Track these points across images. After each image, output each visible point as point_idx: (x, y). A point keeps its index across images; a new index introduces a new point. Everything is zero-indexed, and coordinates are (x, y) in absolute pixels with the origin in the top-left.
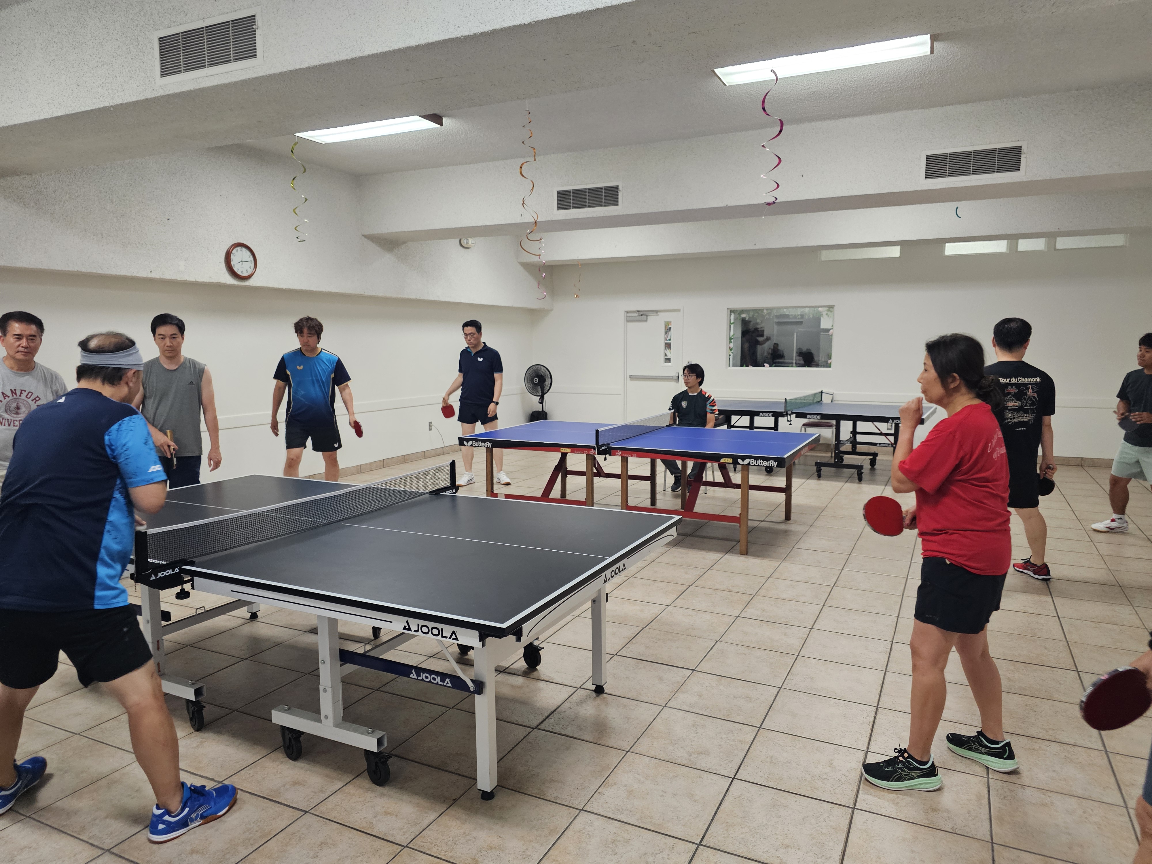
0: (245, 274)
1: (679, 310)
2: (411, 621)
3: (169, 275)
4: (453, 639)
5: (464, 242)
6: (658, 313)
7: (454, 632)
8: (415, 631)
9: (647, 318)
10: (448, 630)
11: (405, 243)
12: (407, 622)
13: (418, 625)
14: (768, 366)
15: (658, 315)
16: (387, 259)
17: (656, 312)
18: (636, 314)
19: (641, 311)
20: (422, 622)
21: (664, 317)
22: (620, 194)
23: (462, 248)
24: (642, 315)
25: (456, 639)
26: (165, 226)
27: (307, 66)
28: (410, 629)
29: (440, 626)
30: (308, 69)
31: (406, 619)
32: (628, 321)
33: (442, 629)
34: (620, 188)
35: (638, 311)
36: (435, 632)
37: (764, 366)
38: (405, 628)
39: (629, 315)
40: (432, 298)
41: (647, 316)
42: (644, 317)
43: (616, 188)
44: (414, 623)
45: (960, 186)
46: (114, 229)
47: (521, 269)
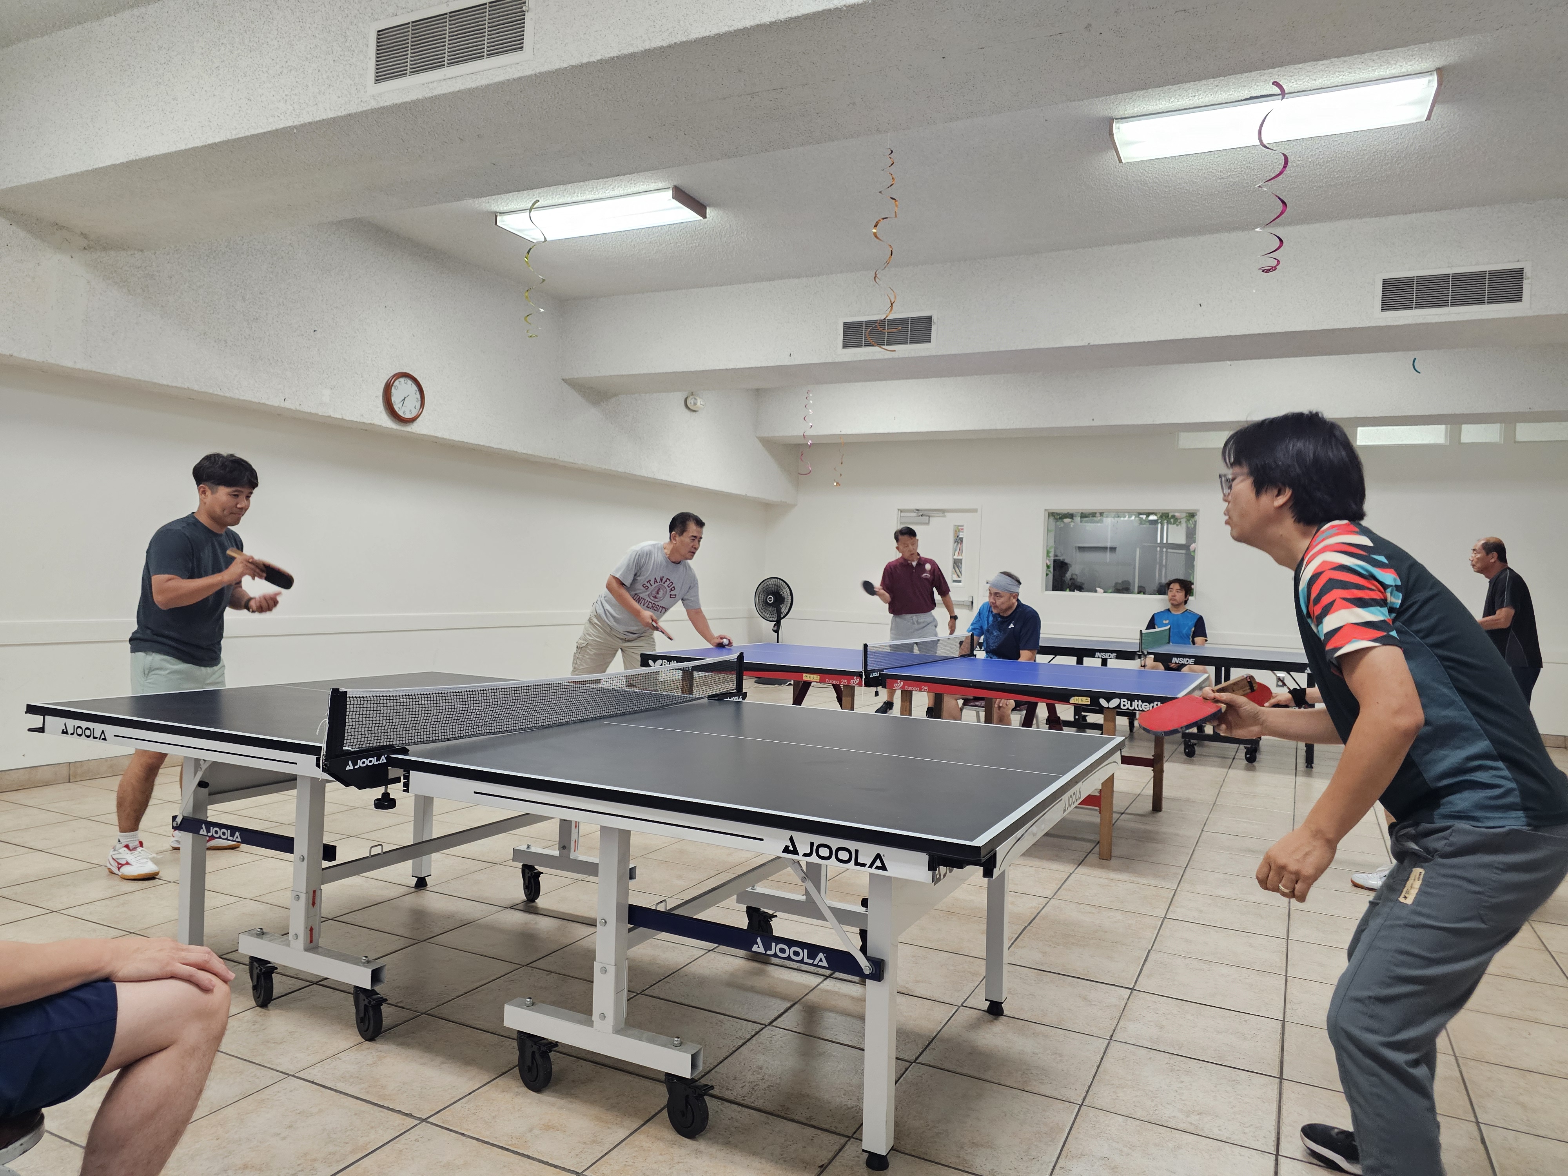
0: (408, 416)
1: (975, 511)
2: (798, 837)
3: (309, 407)
4: (877, 868)
5: (690, 402)
6: (945, 514)
7: (878, 856)
8: (805, 855)
9: (929, 520)
10: (867, 851)
11: (615, 395)
12: (791, 839)
13: (812, 844)
14: (1102, 591)
15: (945, 516)
16: (592, 414)
17: (943, 511)
18: (914, 514)
19: (921, 510)
20: (818, 839)
21: (953, 519)
22: (934, 328)
23: (687, 410)
24: (922, 515)
25: (883, 868)
26: (309, 340)
27: (599, 58)
28: (795, 852)
29: (852, 845)
30: (601, 62)
31: (788, 833)
33: (857, 851)
34: (934, 319)
35: (918, 510)
36: (843, 855)
37: (1096, 591)
38: (786, 850)
39: (904, 514)
40: (644, 473)
41: (929, 517)
42: (925, 519)
43: (929, 319)
44: (803, 841)
45: (1434, 321)
46: (243, 337)
47: (759, 445)
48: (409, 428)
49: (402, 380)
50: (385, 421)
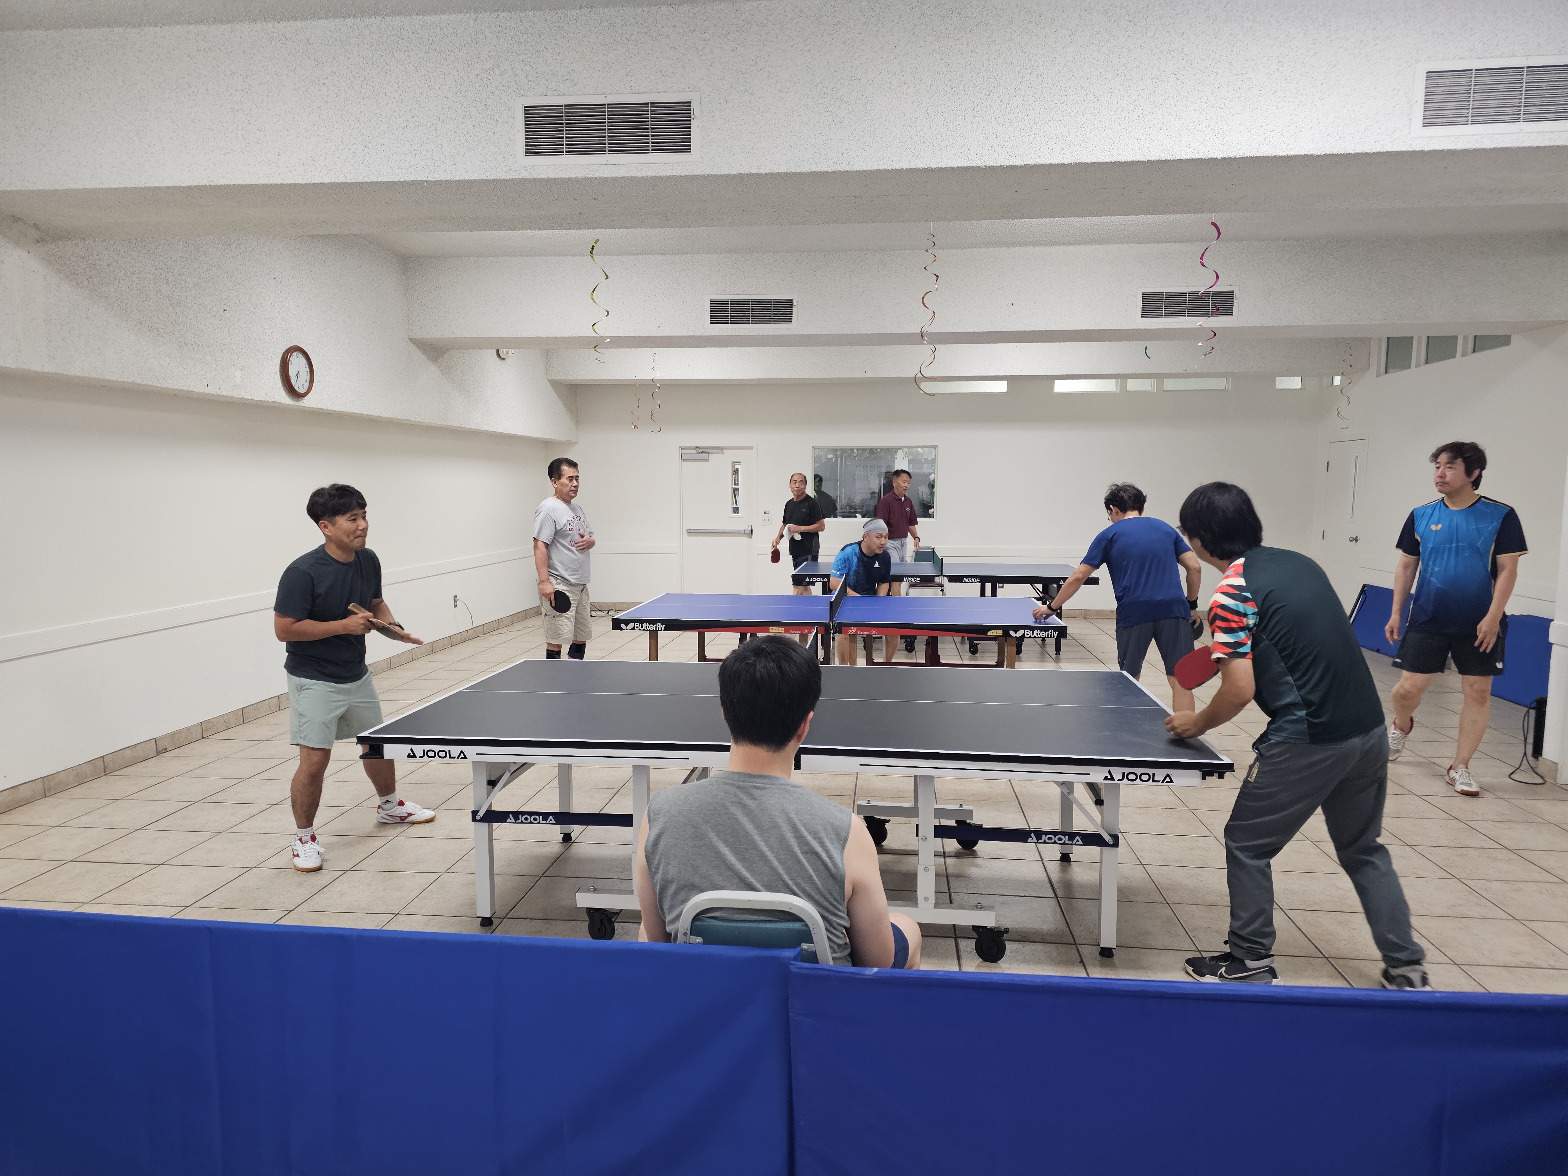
0: (302, 390)
1: (751, 448)
2: (1114, 770)
3: (226, 390)
4: (1167, 782)
5: (503, 352)
6: (724, 451)
7: (1168, 775)
8: (1119, 780)
9: (708, 457)
10: (1160, 774)
11: (448, 350)
12: (1109, 772)
13: (1123, 773)
14: (861, 516)
15: (723, 453)
16: (432, 372)
17: (722, 449)
18: (694, 451)
19: (702, 448)
20: (1127, 770)
21: (730, 456)
22: (794, 310)
23: (498, 359)
24: (702, 453)
25: (1171, 782)
26: (221, 320)
28: (1112, 779)
29: (1150, 771)
31: (1107, 768)
32: (683, 460)
33: (1153, 774)
34: (795, 302)
35: (698, 447)
36: (1145, 777)
37: (856, 517)
38: (1106, 778)
39: (684, 451)
41: (709, 454)
42: (705, 456)
43: (790, 302)
44: (1117, 772)
45: (1176, 327)
47: (550, 388)
48: (304, 403)
49: (294, 353)
50: (284, 397)
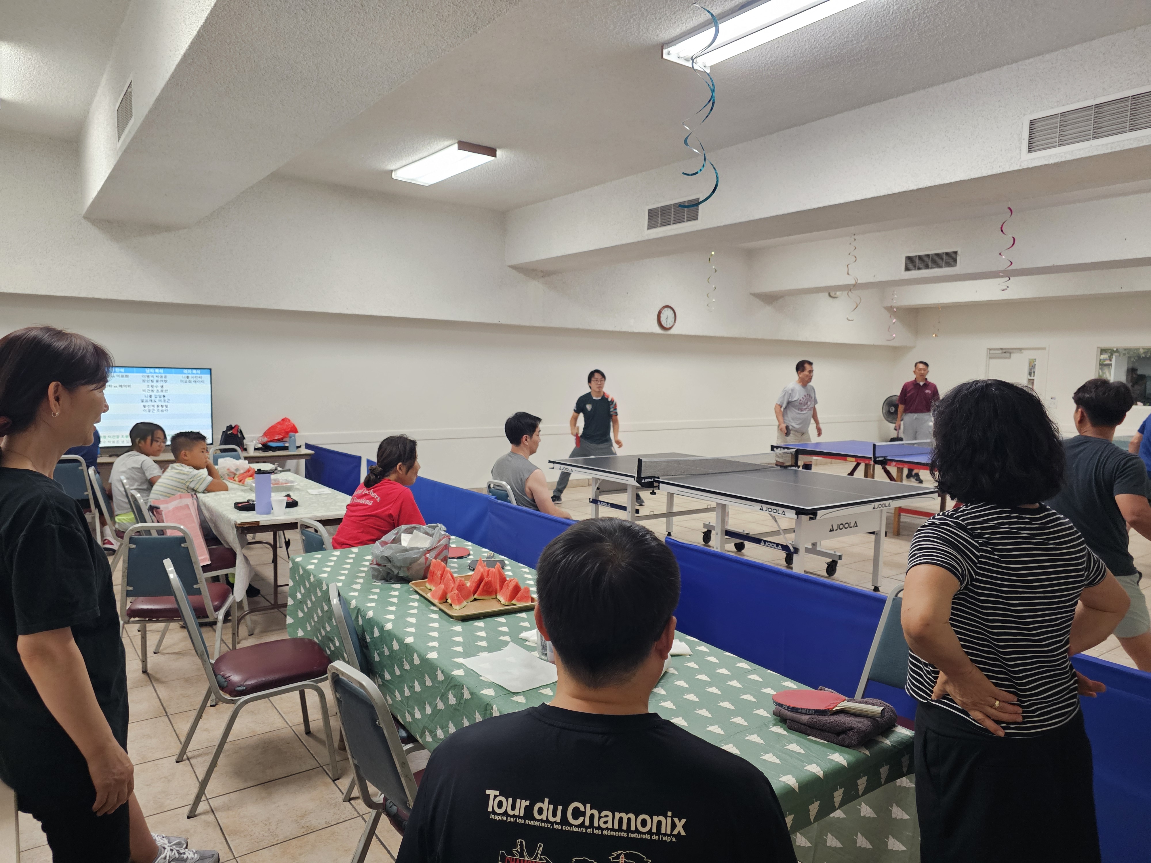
1: (1044, 349)
2: (763, 505)
3: (625, 329)
5: (832, 294)
6: (1022, 351)
7: (784, 512)
8: (765, 511)
9: (1010, 355)
10: (781, 510)
11: (782, 298)
13: (767, 507)
15: (1022, 353)
16: (767, 310)
17: (1020, 350)
18: (1000, 352)
19: (1005, 349)
20: (769, 506)
21: (1028, 355)
22: (958, 258)
23: (830, 298)
24: (1005, 352)
25: (785, 515)
26: (625, 297)
31: (761, 505)
32: (990, 358)
33: (778, 510)
34: (959, 253)
35: (1002, 349)
36: (775, 511)
38: (760, 509)
39: (991, 352)
41: (1010, 353)
42: (1008, 355)
43: (955, 253)
44: (765, 507)
46: (598, 301)
47: (885, 312)
48: (669, 332)
49: (666, 309)
50: (658, 330)
